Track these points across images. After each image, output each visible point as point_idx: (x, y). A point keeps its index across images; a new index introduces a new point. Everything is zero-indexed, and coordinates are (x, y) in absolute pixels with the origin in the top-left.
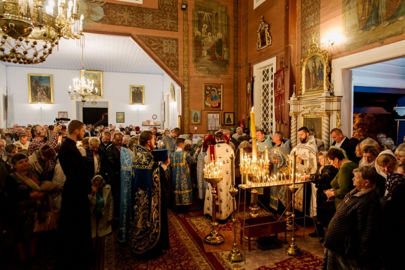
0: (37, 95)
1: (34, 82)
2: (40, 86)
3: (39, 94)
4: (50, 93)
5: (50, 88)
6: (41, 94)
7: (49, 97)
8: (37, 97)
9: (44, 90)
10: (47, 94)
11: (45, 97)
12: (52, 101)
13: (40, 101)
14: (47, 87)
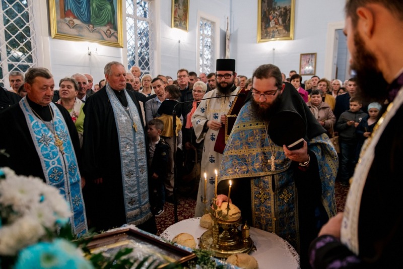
0: (269, 26)
1: (266, 4)
2: (275, 9)
3: (272, 24)
4: (290, 20)
5: (290, 10)
6: (276, 24)
7: (287, 28)
8: (268, 30)
9: (280, 15)
10: (284, 21)
11: (281, 28)
12: (291, 35)
13: (273, 37)
14: (285, 8)
